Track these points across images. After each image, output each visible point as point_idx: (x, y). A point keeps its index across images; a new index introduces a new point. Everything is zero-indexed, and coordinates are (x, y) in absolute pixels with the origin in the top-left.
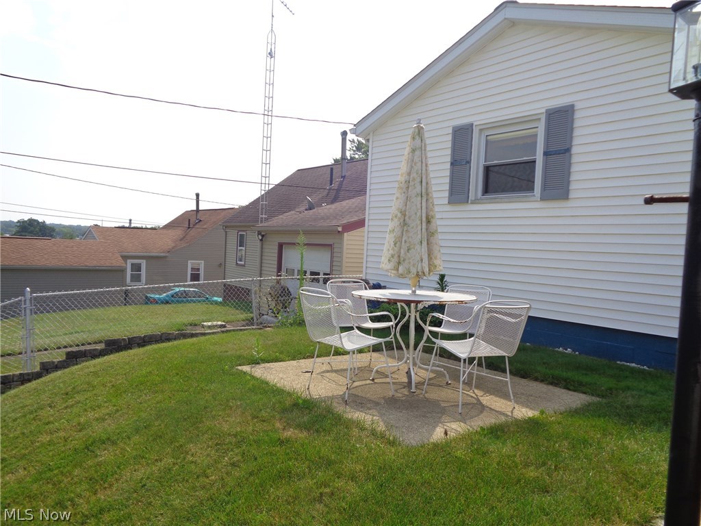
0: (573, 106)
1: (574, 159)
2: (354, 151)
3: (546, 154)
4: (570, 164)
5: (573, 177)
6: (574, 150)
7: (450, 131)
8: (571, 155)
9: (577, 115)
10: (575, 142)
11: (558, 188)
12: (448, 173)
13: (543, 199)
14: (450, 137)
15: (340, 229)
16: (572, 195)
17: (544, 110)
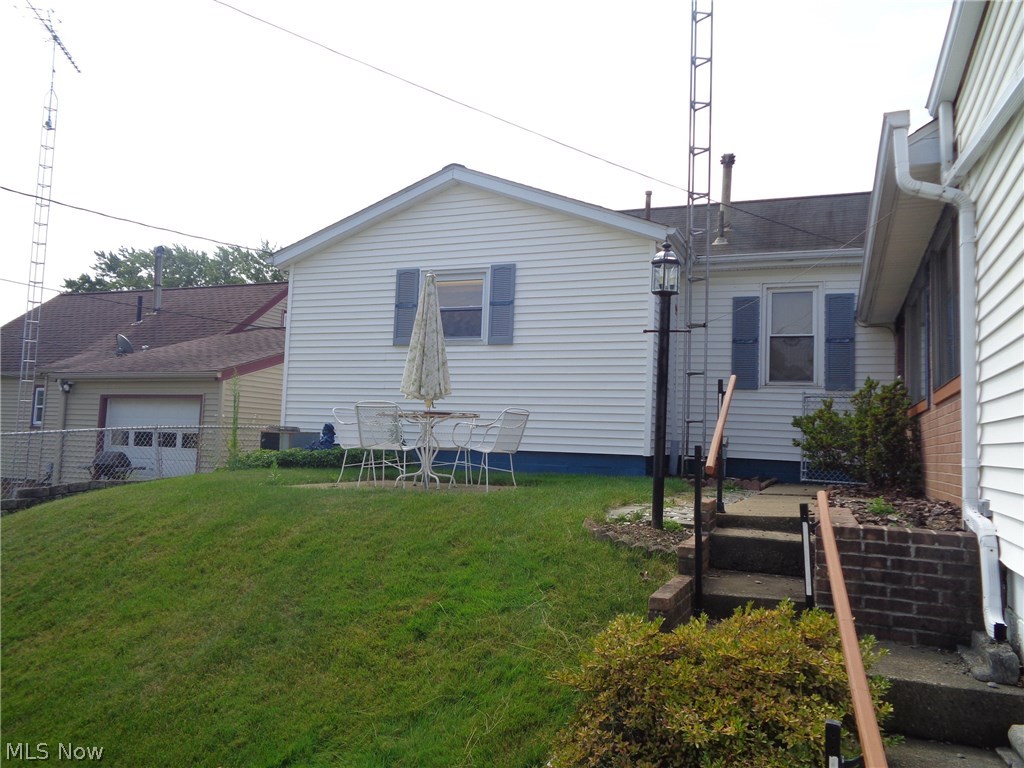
0: (514, 265)
1: (517, 311)
2: (103, 270)
3: (492, 304)
4: (513, 314)
5: (517, 326)
6: (517, 303)
7: (394, 273)
8: (514, 307)
9: (518, 273)
10: (518, 295)
11: (503, 334)
12: (393, 315)
13: (490, 343)
14: (394, 280)
15: (219, 375)
16: (516, 341)
17: (489, 266)
